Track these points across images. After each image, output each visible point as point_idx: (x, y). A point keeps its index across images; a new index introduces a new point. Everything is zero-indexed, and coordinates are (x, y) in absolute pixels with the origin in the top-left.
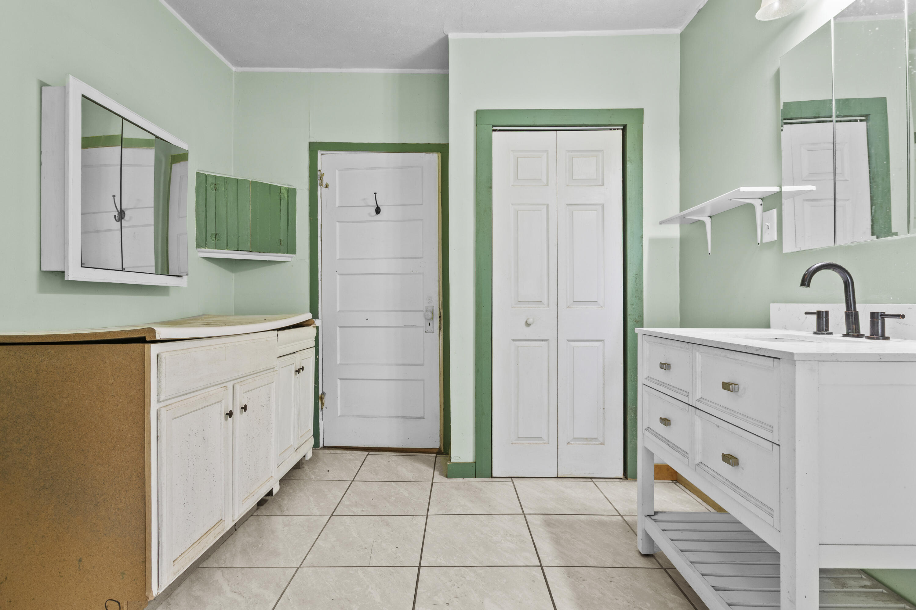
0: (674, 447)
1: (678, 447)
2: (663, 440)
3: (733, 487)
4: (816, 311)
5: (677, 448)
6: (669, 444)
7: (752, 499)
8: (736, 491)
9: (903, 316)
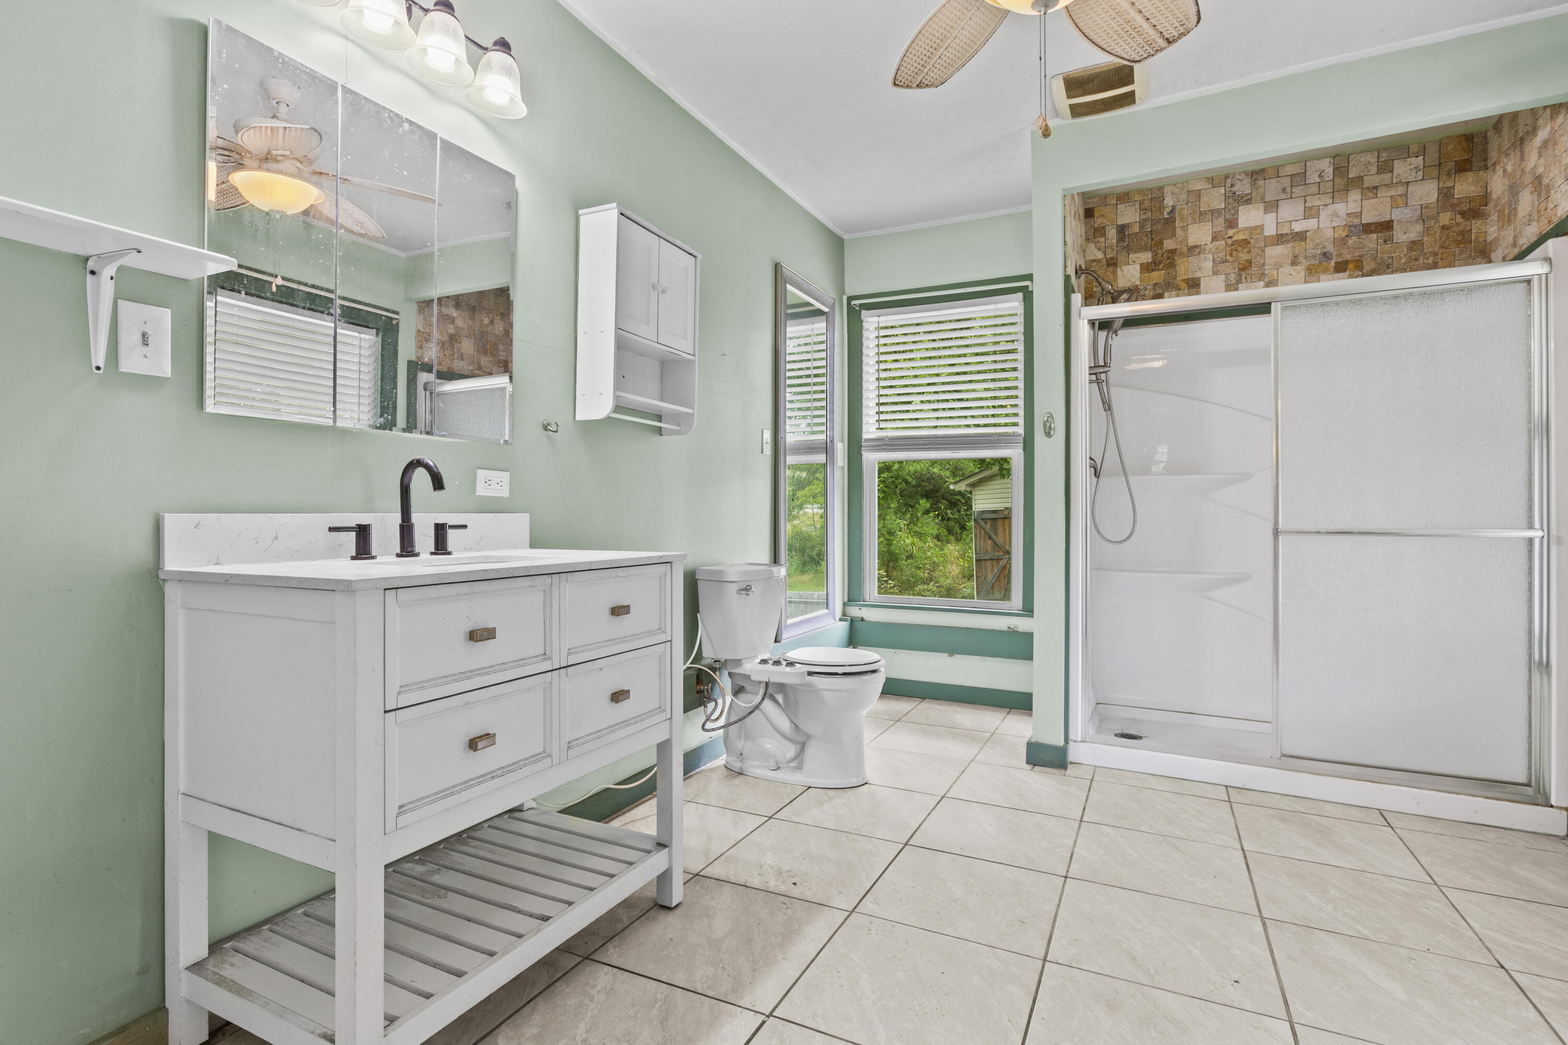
0: (507, 769)
1: (514, 763)
2: (473, 784)
3: (621, 725)
4: (354, 526)
5: (515, 766)
6: (493, 777)
7: (643, 717)
8: (628, 725)
9: (465, 527)
